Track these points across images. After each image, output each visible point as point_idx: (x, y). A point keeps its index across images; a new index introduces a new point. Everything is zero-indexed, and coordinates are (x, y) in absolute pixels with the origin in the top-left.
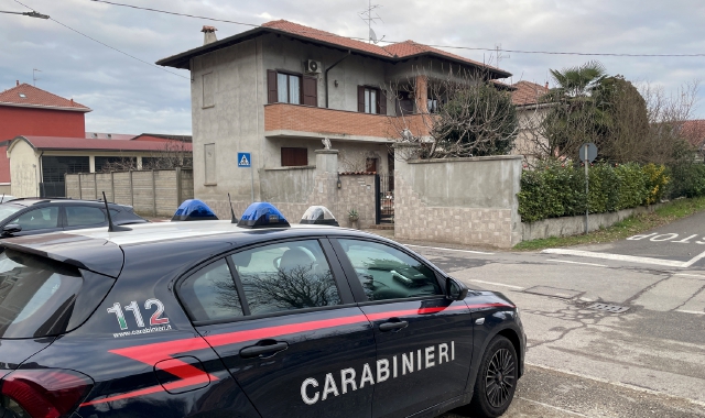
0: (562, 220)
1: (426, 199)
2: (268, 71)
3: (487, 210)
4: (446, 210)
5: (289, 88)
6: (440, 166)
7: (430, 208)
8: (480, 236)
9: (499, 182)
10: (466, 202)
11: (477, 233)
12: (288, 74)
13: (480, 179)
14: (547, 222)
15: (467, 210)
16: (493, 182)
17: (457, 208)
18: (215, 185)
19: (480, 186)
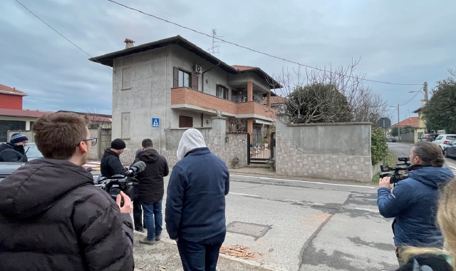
1: (302, 149)
2: (174, 68)
3: (351, 157)
4: (318, 157)
5: (183, 79)
6: (313, 128)
7: (305, 155)
8: (346, 174)
9: (360, 139)
10: (335, 151)
11: (343, 172)
12: (184, 71)
13: (345, 137)
16: (356, 139)
17: (327, 156)
18: (130, 139)
19: (346, 141)
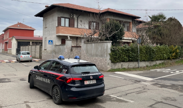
0: (128, 63)
1: (88, 54)
2: (58, 17)
3: (101, 58)
4: (92, 58)
5: (65, 22)
6: (91, 44)
7: (89, 57)
8: (100, 66)
9: (104, 50)
10: (97, 56)
11: (99, 66)
12: (65, 18)
13: (100, 49)
14: (122, 63)
15: (97, 58)
16: (103, 49)
17: (95, 58)
18: (46, 50)
19: (100, 51)
